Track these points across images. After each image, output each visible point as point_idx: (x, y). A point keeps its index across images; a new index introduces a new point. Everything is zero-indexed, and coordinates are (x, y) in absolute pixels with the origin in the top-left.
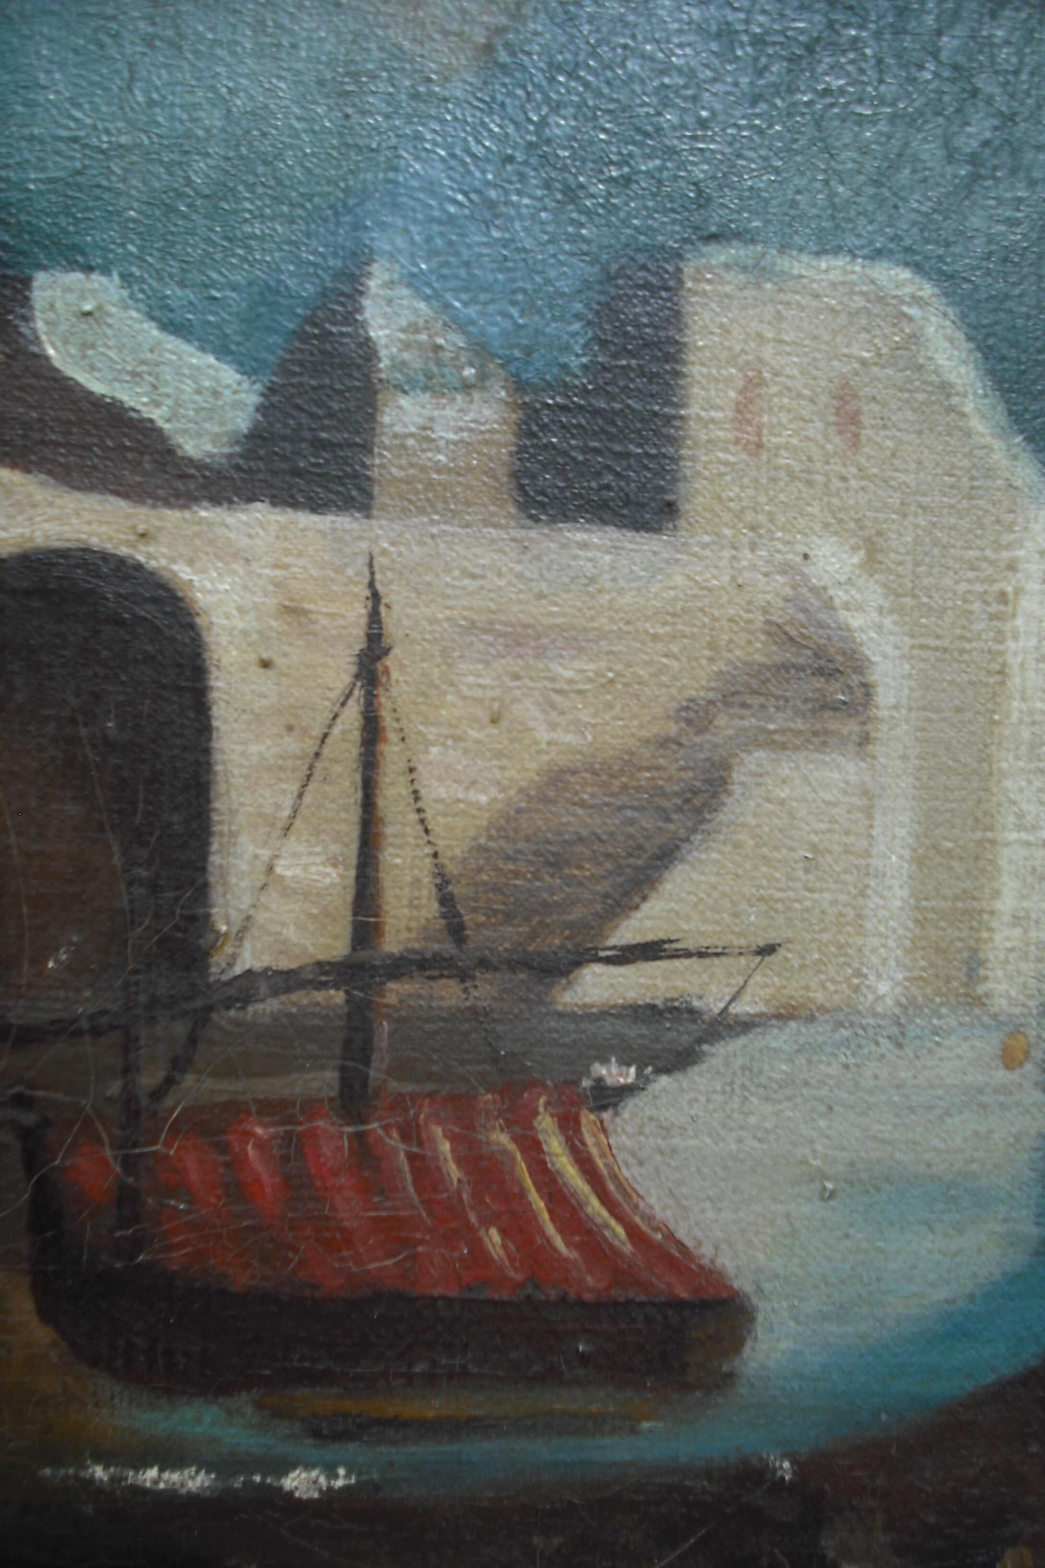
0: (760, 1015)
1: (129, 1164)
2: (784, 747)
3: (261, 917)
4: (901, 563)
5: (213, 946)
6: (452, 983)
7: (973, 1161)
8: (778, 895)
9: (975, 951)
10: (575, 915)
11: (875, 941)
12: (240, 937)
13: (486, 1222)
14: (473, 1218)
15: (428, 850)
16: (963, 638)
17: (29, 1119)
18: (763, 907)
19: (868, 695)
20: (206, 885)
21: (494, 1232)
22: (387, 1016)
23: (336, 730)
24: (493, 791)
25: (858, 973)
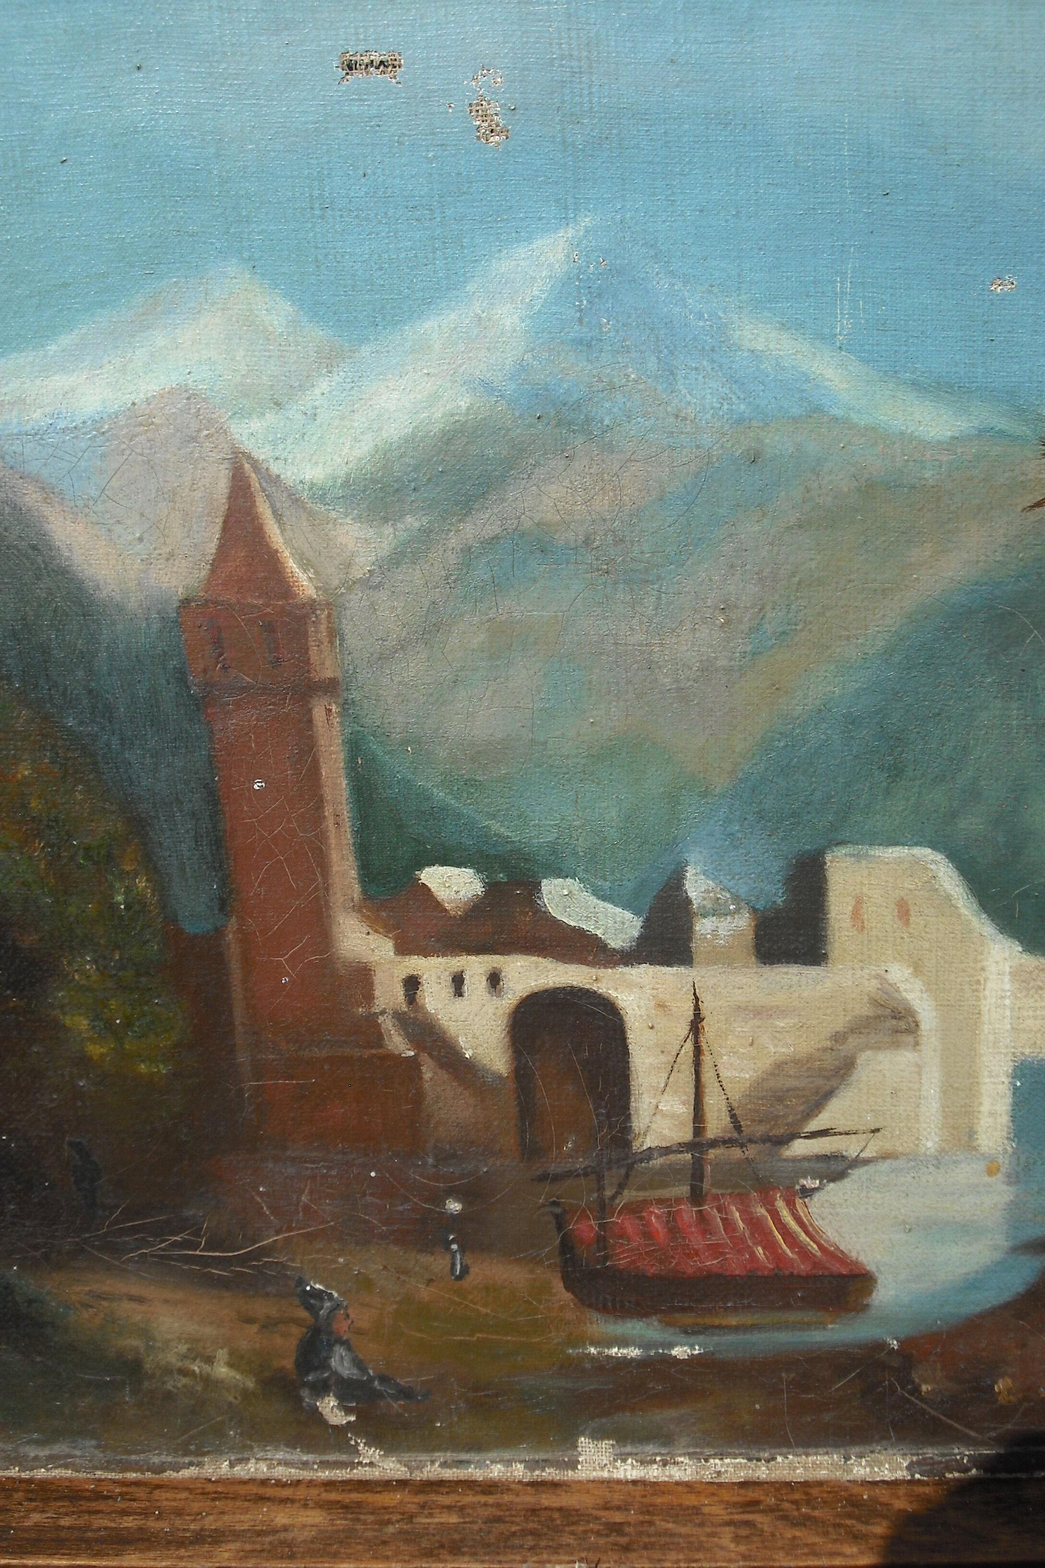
0: (873, 1157)
1: (602, 1226)
2: (879, 1048)
3: (654, 1126)
4: (930, 971)
5: (634, 1139)
6: (738, 1148)
7: (974, 1215)
8: (880, 1108)
9: (972, 1128)
10: (790, 1119)
11: (924, 1125)
12: (645, 1134)
13: (756, 1244)
14: (750, 1243)
15: (724, 1097)
16: (960, 1000)
17: (558, 1210)
18: (873, 1113)
19: (917, 1025)
20: (630, 1114)
21: (760, 1248)
22: (710, 1164)
23: (683, 1051)
24: (751, 1073)
25: (918, 1139)
